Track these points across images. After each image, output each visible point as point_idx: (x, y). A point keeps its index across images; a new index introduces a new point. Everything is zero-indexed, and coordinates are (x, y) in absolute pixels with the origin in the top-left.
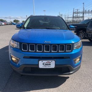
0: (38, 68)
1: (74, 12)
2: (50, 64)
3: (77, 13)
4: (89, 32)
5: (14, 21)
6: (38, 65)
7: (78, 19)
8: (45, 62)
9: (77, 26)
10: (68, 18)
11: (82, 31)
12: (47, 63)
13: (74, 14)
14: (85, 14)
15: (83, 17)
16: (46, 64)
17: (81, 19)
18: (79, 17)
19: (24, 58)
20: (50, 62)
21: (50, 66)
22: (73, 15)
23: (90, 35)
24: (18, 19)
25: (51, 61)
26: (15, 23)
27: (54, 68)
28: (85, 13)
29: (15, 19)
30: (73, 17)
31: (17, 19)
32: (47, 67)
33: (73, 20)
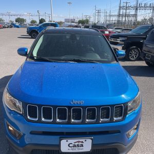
0: (58, 151)
1: (120, 7)
2: (82, 146)
3: (127, 8)
4: (148, 52)
5: (16, 21)
6: (59, 146)
7: (127, 18)
8: (72, 141)
9: (126, 38)
10: (110, 16)
11: (135, 47)
12: (76, 144)
13: (120, 9)
14: (138, 11)
15: (135, 15)
16: (75, 146)
17: (133, 19)
18: (128, 16)
19: (32, 133)
20: (82, 142)
21: (81, 148)
22: (119, 12)
23: (148, 57)
24: (24, 18)
25: (83, 140)
26: (17, 24)
27: (89, 150)
28: (138, 9)
29: (19, 17)
30: (119, 15)
31: (21, 17)
32: (77, 150)
33: (118, 21)
